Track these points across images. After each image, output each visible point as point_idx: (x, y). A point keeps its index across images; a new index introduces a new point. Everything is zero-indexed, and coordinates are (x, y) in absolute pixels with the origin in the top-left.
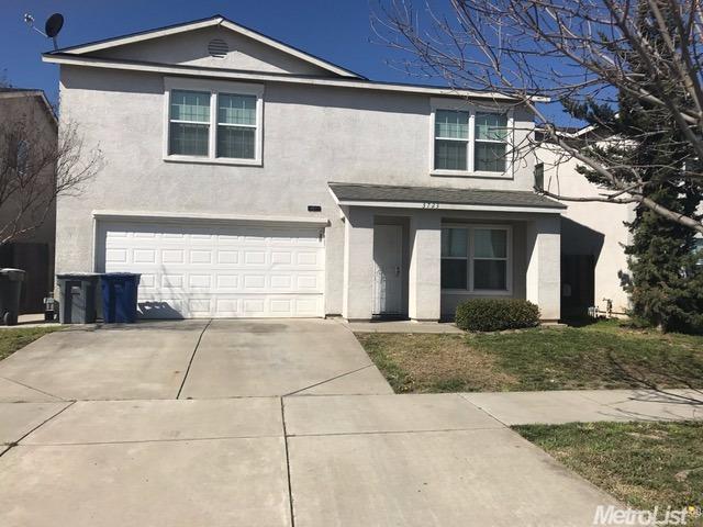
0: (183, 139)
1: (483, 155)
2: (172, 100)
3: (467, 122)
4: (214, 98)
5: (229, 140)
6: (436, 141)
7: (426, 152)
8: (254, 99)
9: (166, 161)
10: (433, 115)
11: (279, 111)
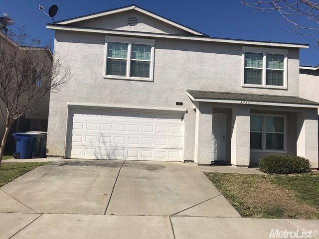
0: (114, 67)
1: (270, 77)
2: (109, 47)
3: (262, 59)
4: (129, 47)
5: (137, 68)
6: (245, 69)
7: (240, 74)
8: (150, 47)
9: (105, 78)
10: (243, 55)
11: (162, 53)
